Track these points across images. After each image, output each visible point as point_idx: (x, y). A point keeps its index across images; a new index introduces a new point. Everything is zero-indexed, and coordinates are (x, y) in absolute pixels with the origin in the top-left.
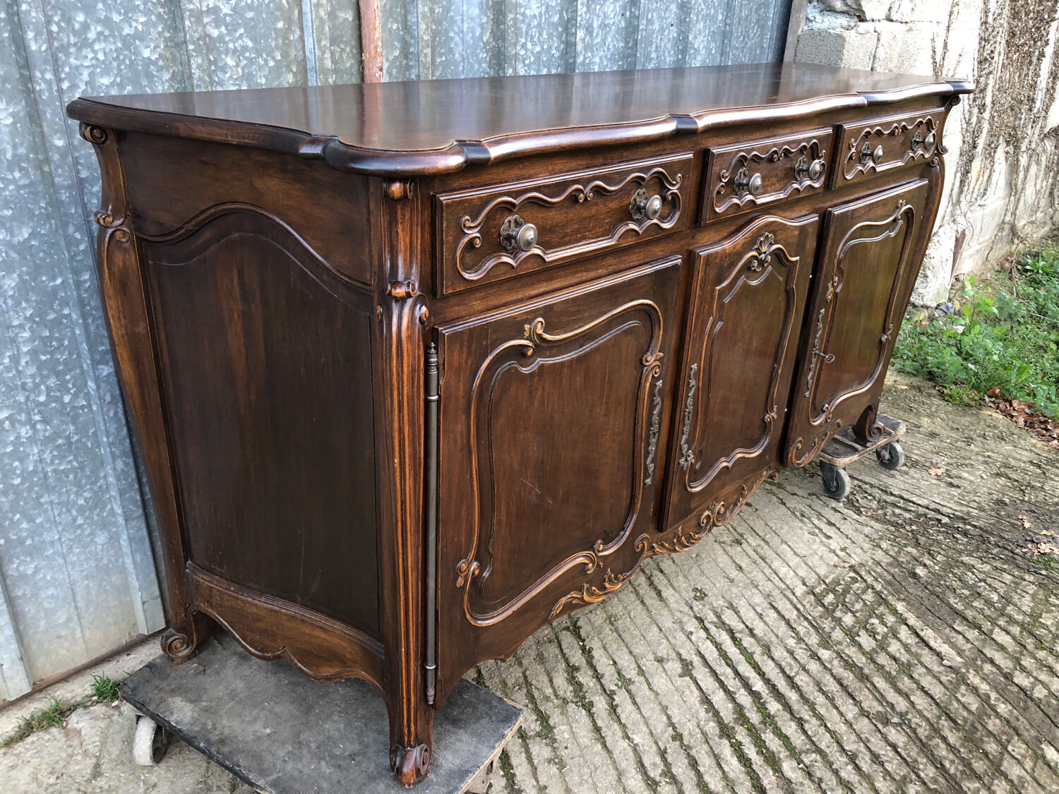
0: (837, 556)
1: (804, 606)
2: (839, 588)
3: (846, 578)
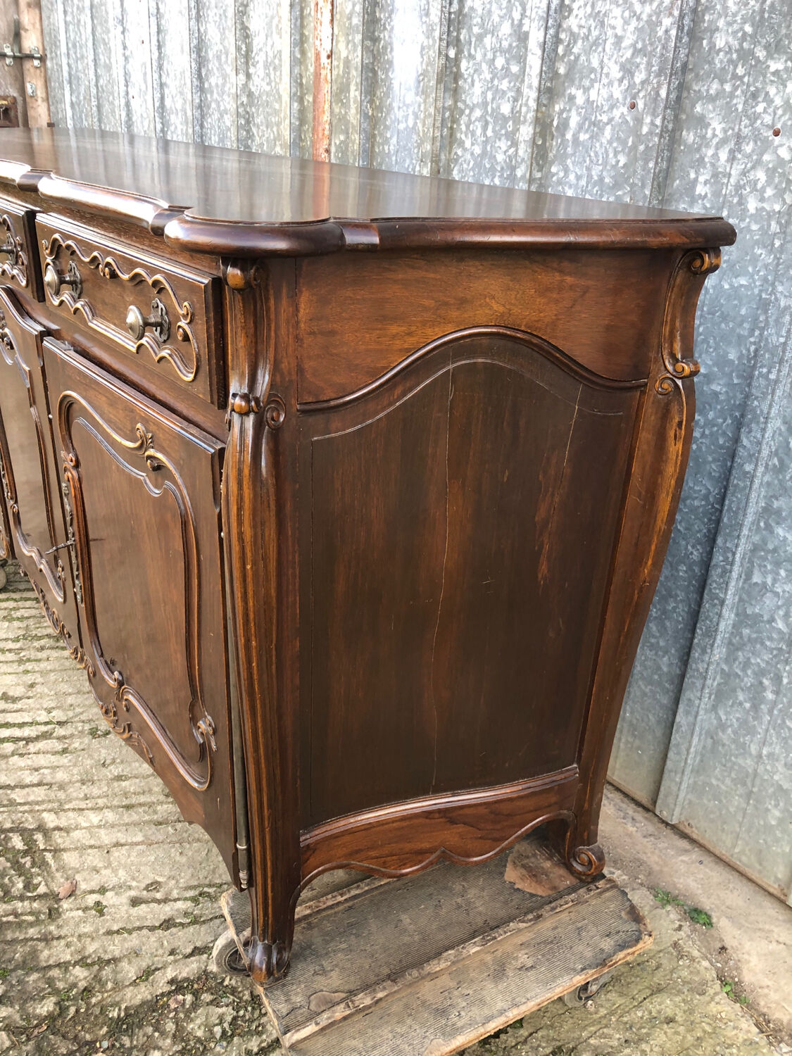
0: (92, 892)
1: (24, 812)
2: (27, 861)
3: (40, 879)
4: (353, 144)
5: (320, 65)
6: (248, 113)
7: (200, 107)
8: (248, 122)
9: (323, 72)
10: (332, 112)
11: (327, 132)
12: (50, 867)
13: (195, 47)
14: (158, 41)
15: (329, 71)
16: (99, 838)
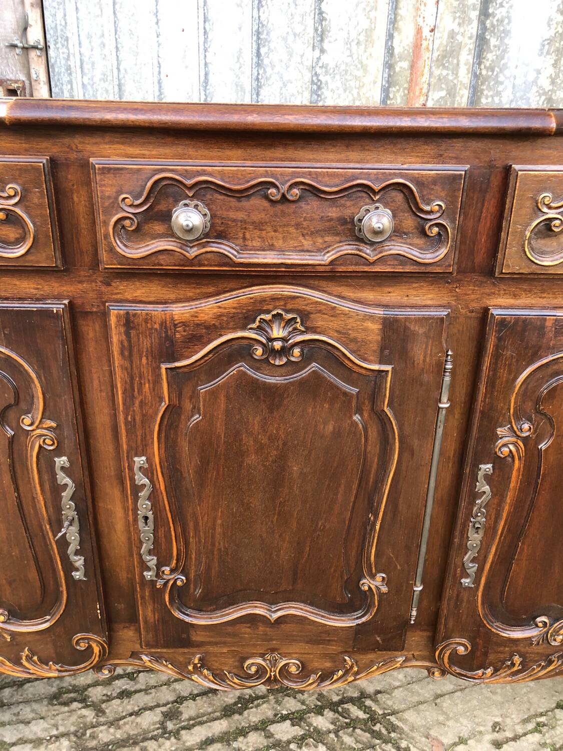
4: (462, 97)
5: (421, 37)
6: (319, 80)
7: (257, 79)
8: (319, 88)
9: (425, 43)
10: (431, 74)
11: (425, 91)
12: (403, 729)
13: (255, 31)
14: (205, 28)
15: (431, 42)
16: (419, 694)
